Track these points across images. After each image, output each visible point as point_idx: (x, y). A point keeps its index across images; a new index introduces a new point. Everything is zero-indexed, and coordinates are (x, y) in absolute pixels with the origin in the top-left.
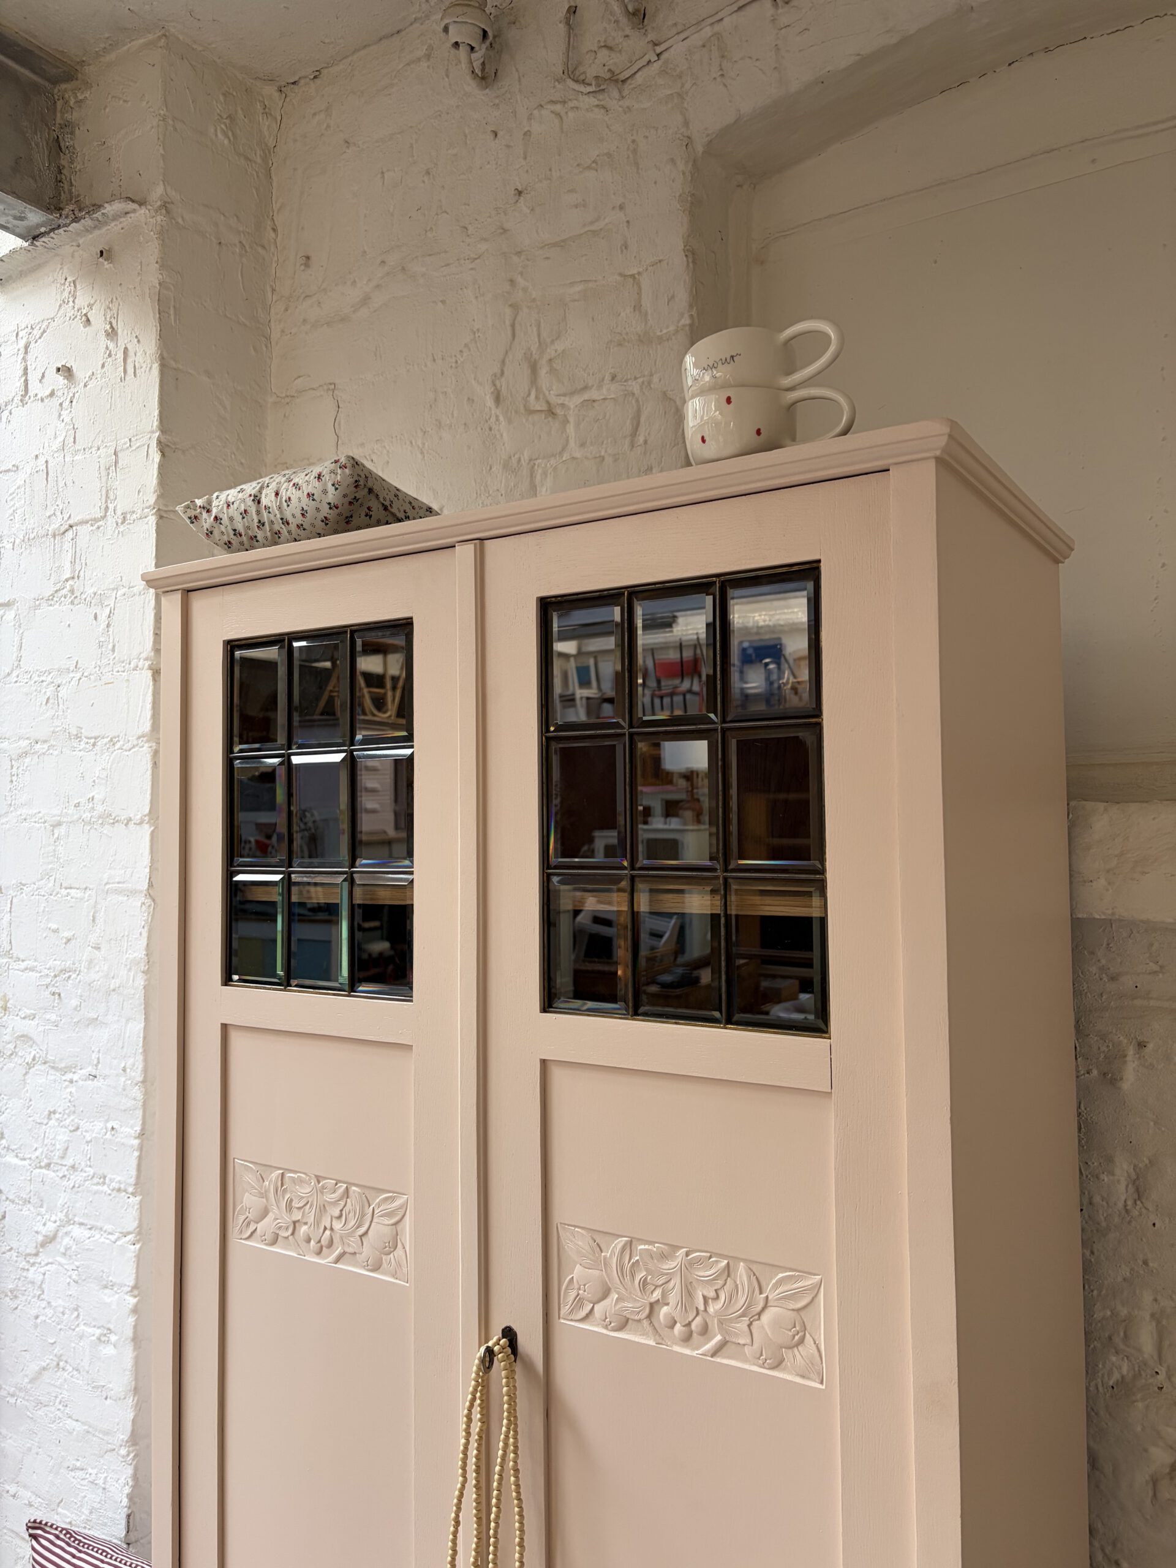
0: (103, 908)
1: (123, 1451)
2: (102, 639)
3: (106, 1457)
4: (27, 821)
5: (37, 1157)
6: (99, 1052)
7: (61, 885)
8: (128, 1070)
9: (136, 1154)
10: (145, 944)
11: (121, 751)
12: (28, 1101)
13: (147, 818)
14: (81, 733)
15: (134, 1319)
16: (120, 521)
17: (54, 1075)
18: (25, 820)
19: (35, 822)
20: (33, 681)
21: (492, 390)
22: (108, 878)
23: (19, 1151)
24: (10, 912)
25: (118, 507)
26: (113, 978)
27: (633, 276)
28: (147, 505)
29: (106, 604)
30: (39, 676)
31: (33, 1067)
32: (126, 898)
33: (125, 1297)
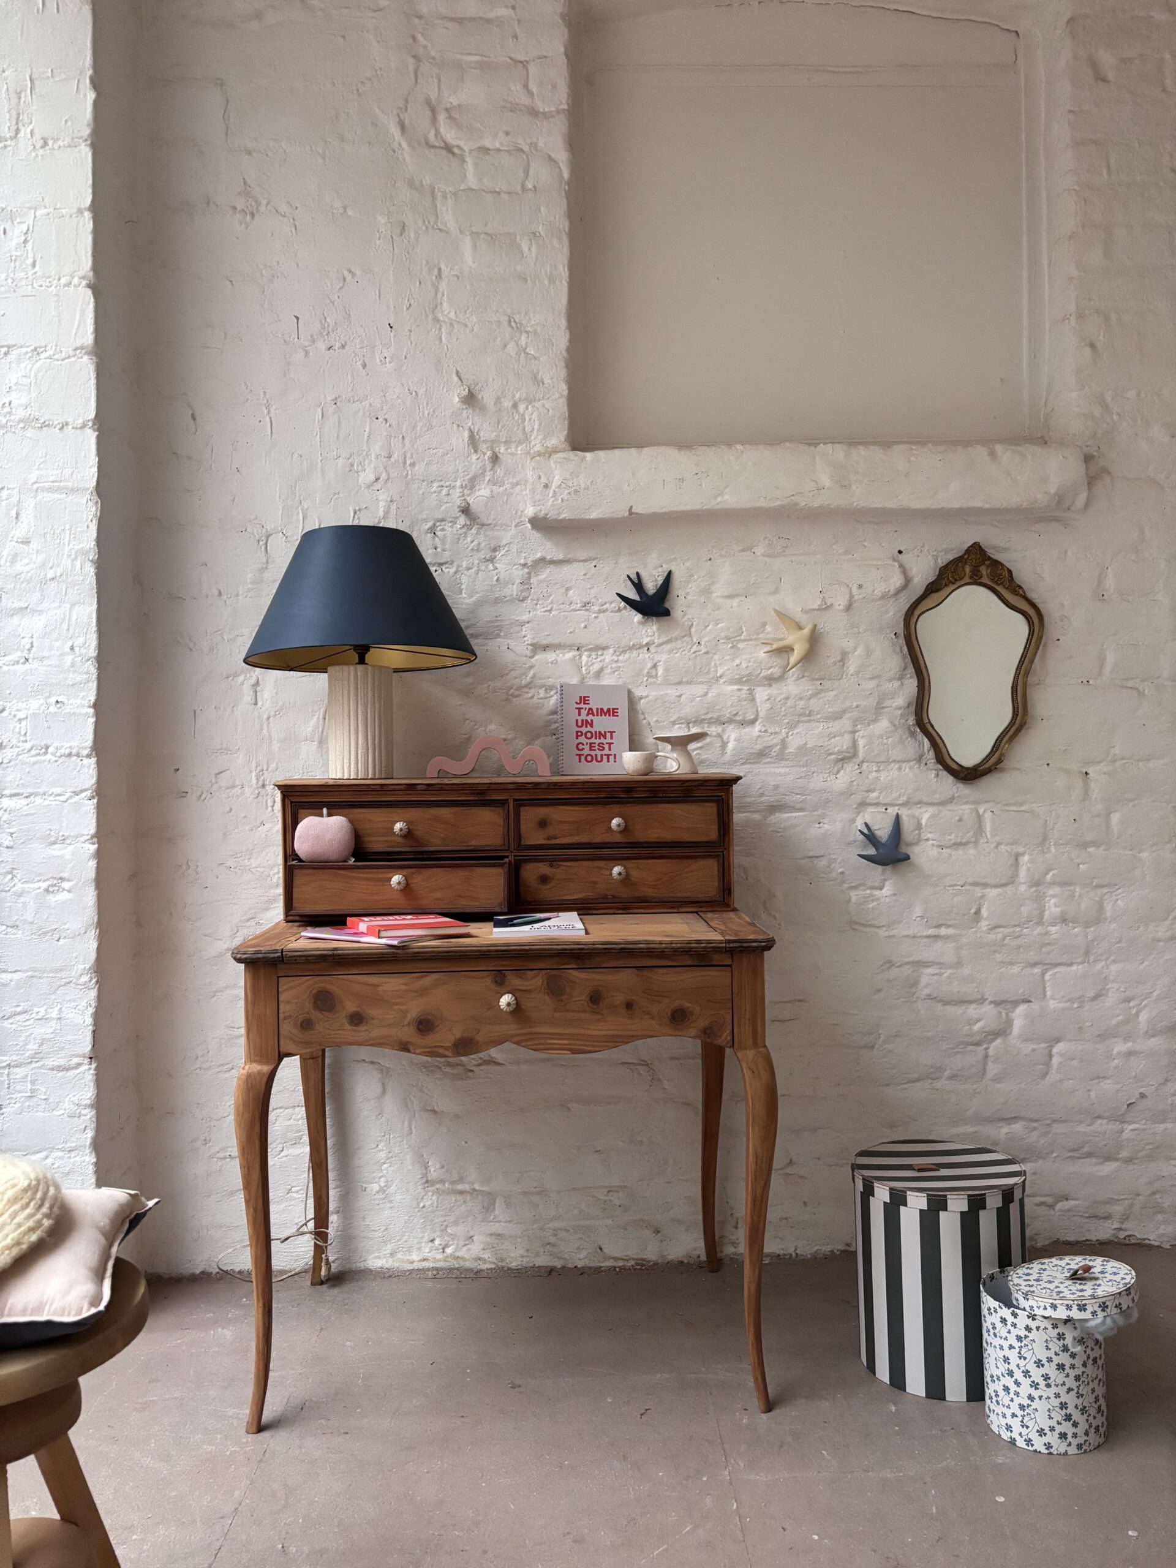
0: (31, 507)
1: (85, 978)
2: (14, 253)
3: (61, 991)
6: (32, 637)
8: (77, 649)
9: (93, 720)
10: (94, 535)
11: (48, 360)
13: (90, 424)
15: (95, 862)
16: (38, 145)
21: (397, 120)
22: (38, 478)
25: (36, 131)
26: (51, 568)
27: (522, 62)
28: (79, 135)
29: (18, 220)
33: (83, 845)
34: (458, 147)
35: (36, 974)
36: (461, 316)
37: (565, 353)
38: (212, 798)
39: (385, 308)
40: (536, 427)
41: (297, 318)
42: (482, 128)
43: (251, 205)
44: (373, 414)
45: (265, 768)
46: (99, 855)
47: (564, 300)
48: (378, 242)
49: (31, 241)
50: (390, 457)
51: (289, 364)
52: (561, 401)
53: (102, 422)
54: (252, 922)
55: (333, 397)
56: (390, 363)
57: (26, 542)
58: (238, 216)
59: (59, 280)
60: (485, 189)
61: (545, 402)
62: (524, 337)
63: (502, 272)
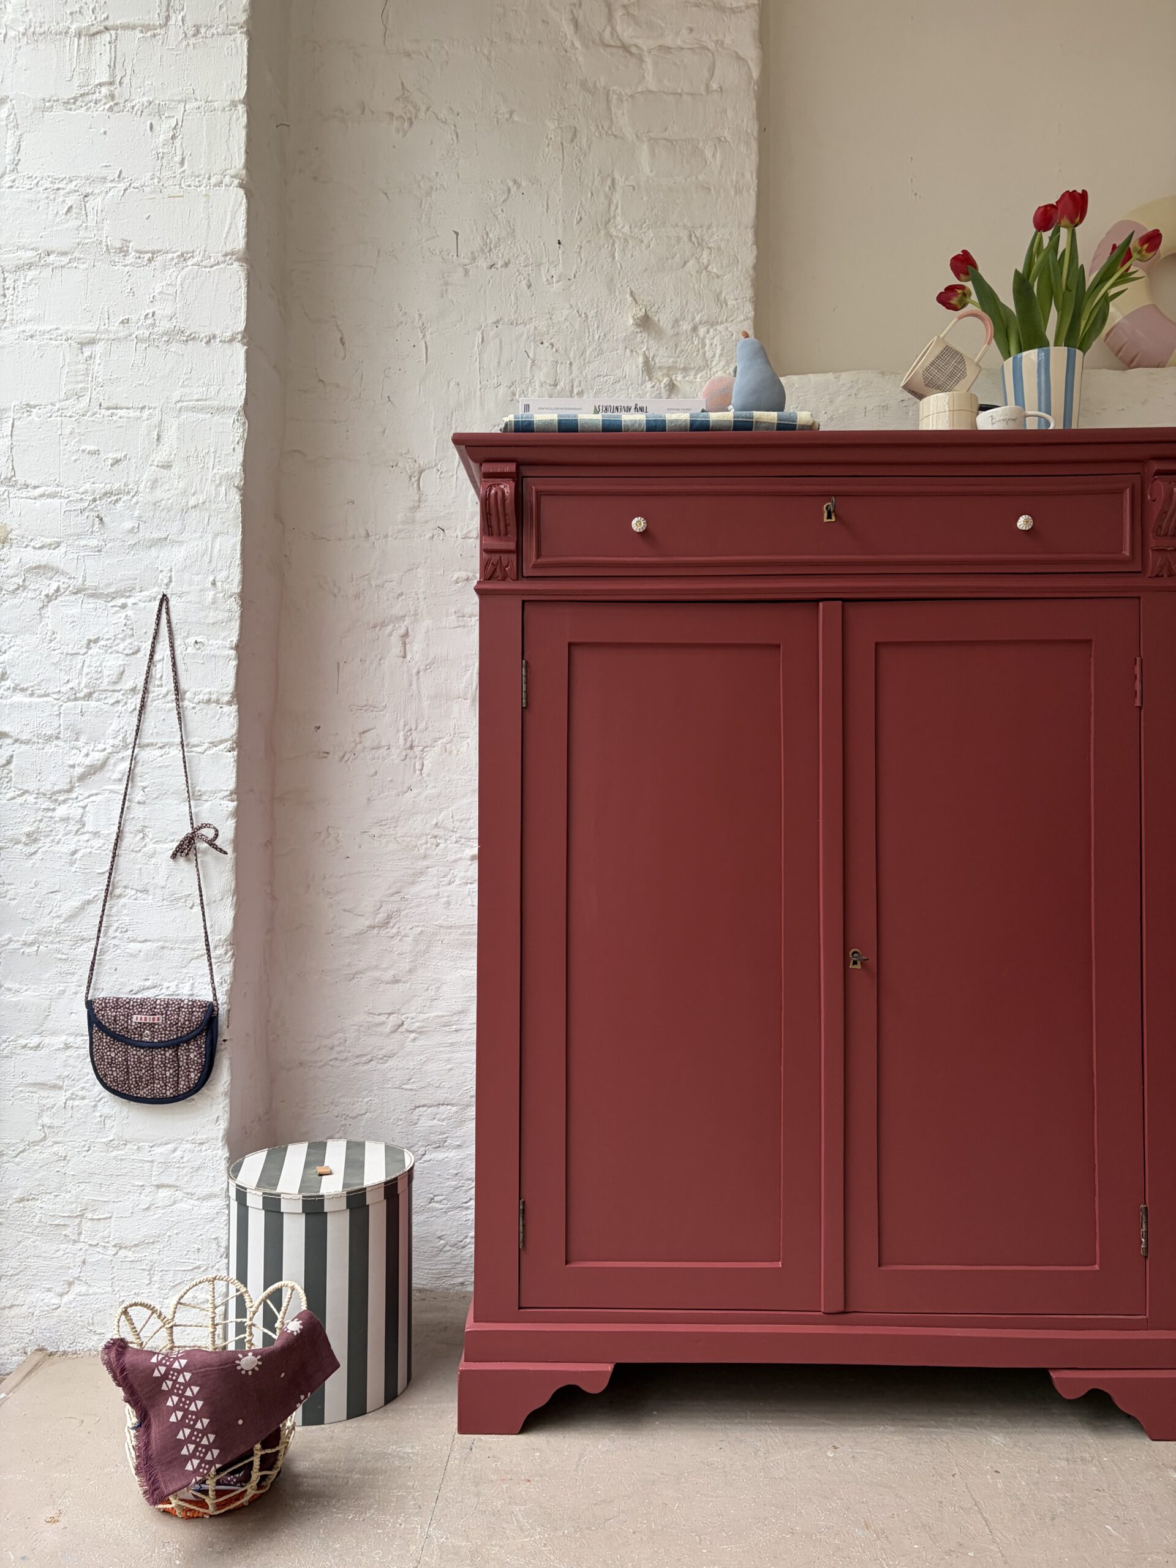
0: (174, 428)
1: (220, 951)
2: (161, 150)
4: (37, 337)
5: (72, 689)
6: (171, 571)
7: (100, 405)
8: (219, 584)
9: (234, 663)
10: (241, 459)
11: (195, 267)
12: (49, 634)
13: (239, 337)
14: (128, 247)
15: (234, 821)
16: (192, 33)
17: (90, 604)
18: (32, 337)
19: (51, 339)
20: (42, 189)
21: (571, 17)
22: (181, 397)
23: (36, 687)
24: (11, 435)
25: (187, 18)
26: (194, 494)
28: (235, 21)
29: (166, 115)
30: (52, 182)
31: (56, 599)
32: (209, 414)
33: (222, 802)
34: (636, 46)
35: (167, 944)
36: (636, 230)
37: (751, 272)
38: (356, 758)
39: (552, 222)
40: (718, 352)
41: (457, 234)
42: (663, 25)
43: (409, 111)
44: (538, 338)
45: (413, 728)
46: (238, 813)
47: (751, 211)
48: (547, 150)
49: (180, 137)
50: (556, 385)
51: (447, 284)
52: (747, 322)
53: (251, 336)
54: (397, 898)
55: (495, 320)
56: (557, 282)
57: (167, 466)
58: (395, 124)
59: (209, 179)
60: (666, 90)
61: (728, 325)
62: (705, 253)
63: (683, 181)
